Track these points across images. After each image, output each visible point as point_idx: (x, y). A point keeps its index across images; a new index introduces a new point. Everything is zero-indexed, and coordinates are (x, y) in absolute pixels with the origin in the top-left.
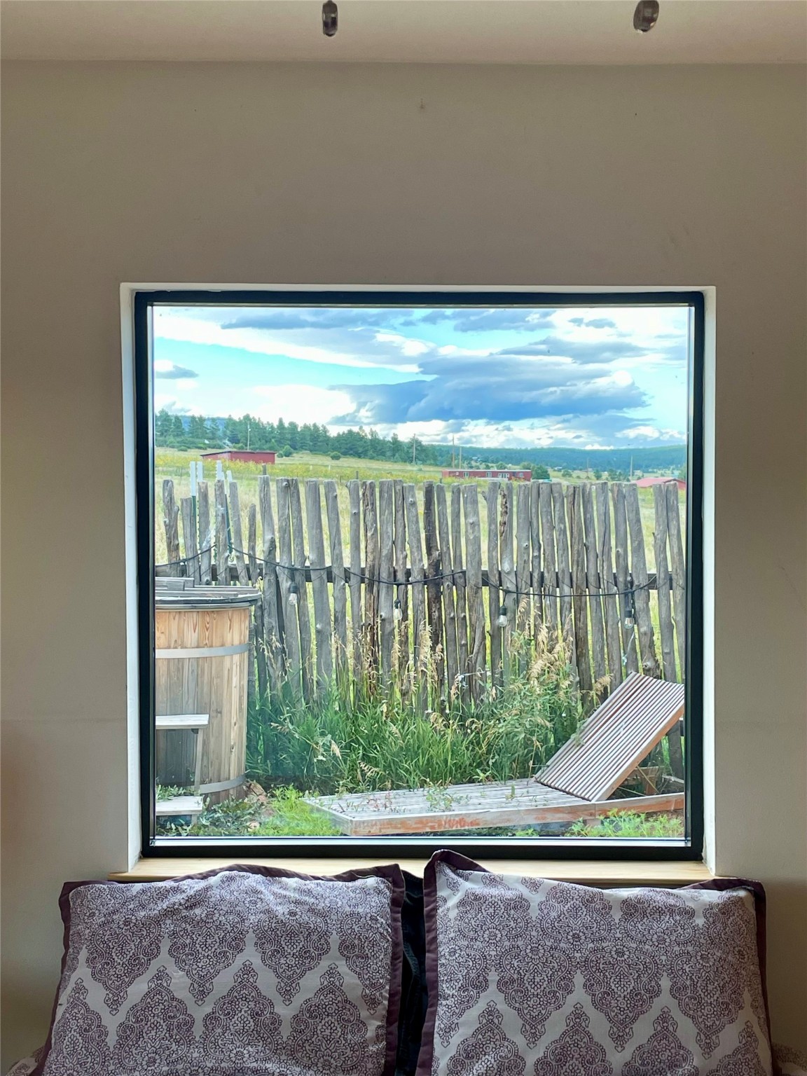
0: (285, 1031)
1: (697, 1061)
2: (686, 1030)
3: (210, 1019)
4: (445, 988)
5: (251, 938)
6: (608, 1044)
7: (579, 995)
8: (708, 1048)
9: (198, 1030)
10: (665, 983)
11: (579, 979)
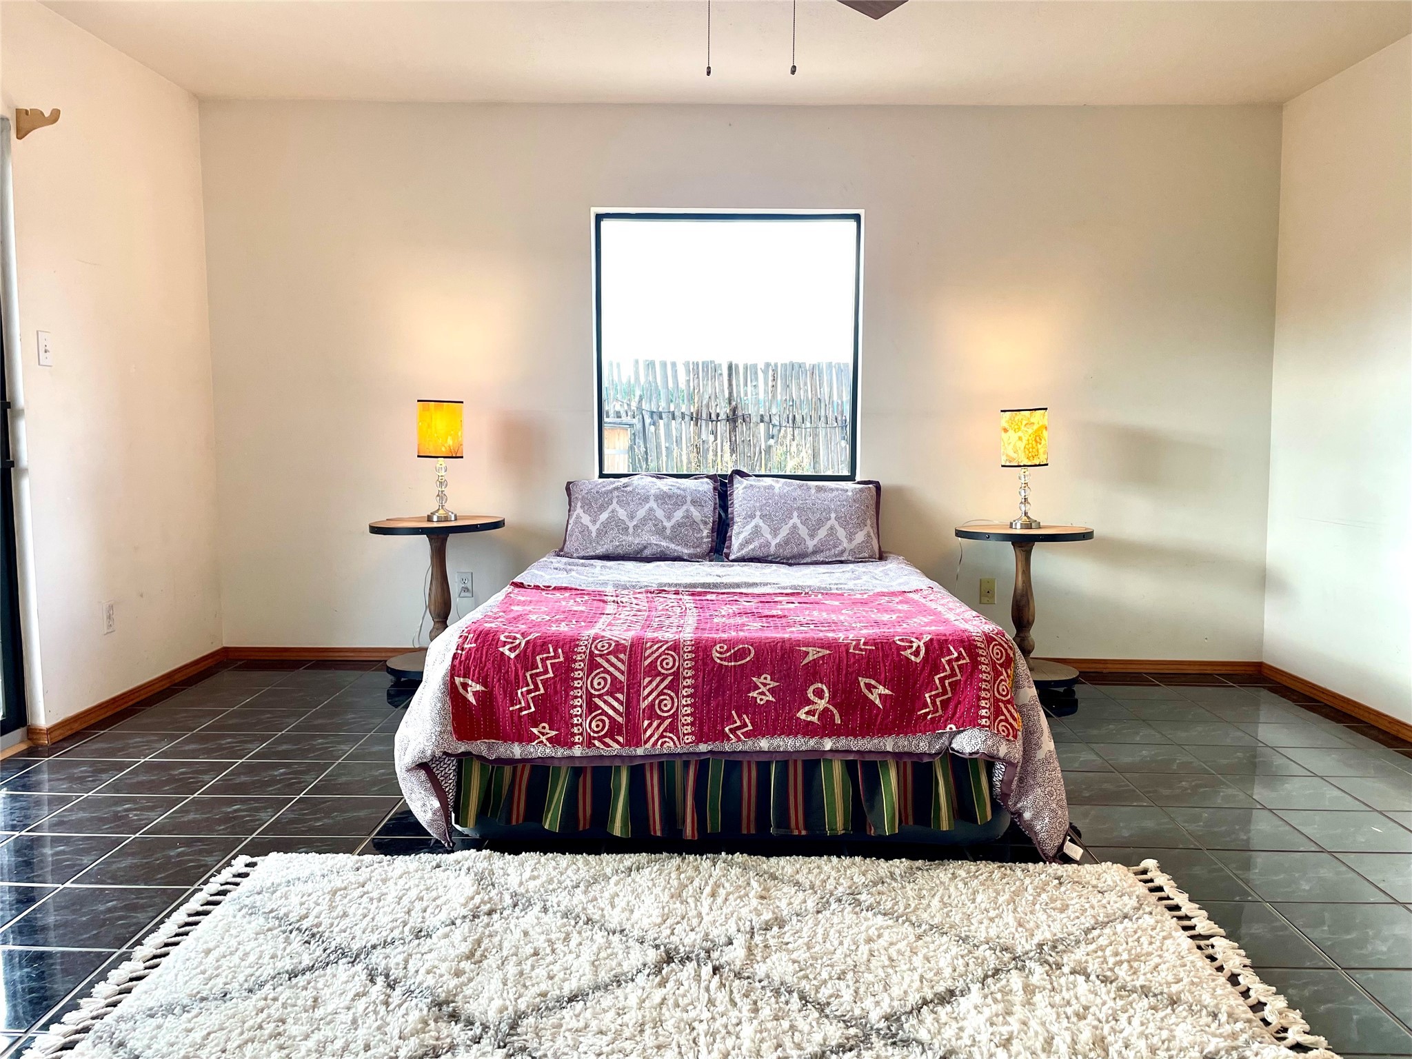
0: (668, 532)
1: (845, 544)
2: (841, 533)
3: (636, 527)
4: (736, 519)
5: (652, 498)
6: (807, 538)
7: (796, 519)
8: (851, 540)
9: (631, 530)
10: (833, 515)
11: (795, 514)
